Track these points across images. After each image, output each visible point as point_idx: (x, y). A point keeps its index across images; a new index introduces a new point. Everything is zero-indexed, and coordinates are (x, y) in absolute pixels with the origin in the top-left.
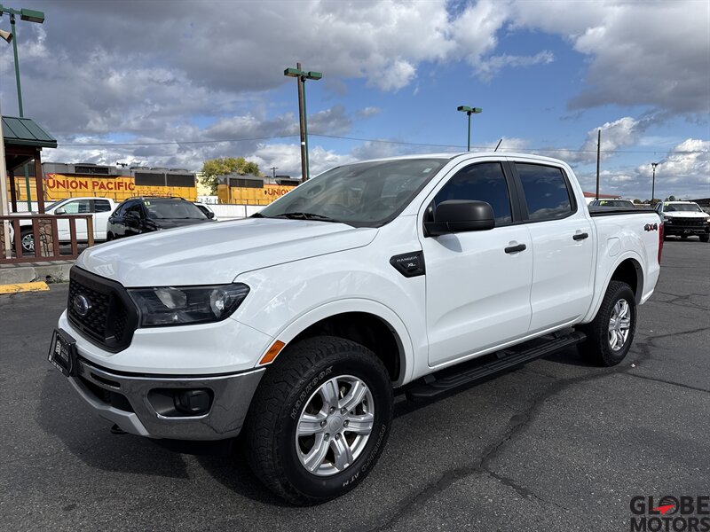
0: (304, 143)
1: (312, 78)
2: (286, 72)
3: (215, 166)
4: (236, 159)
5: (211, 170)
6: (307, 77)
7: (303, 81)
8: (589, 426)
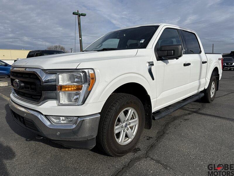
0: (80, 39)
6: (81, 15)
7: (80, 16)
8: (188, 134)
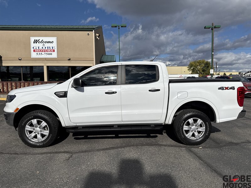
1: (216, 28)
2: (205, 28)
3: (193, 64)
4: (201, 60)
5: (192, 65)
7: (212, 30)
